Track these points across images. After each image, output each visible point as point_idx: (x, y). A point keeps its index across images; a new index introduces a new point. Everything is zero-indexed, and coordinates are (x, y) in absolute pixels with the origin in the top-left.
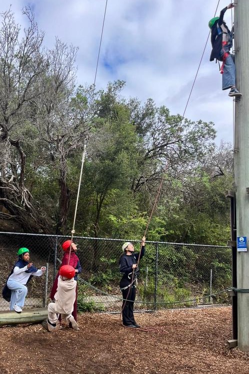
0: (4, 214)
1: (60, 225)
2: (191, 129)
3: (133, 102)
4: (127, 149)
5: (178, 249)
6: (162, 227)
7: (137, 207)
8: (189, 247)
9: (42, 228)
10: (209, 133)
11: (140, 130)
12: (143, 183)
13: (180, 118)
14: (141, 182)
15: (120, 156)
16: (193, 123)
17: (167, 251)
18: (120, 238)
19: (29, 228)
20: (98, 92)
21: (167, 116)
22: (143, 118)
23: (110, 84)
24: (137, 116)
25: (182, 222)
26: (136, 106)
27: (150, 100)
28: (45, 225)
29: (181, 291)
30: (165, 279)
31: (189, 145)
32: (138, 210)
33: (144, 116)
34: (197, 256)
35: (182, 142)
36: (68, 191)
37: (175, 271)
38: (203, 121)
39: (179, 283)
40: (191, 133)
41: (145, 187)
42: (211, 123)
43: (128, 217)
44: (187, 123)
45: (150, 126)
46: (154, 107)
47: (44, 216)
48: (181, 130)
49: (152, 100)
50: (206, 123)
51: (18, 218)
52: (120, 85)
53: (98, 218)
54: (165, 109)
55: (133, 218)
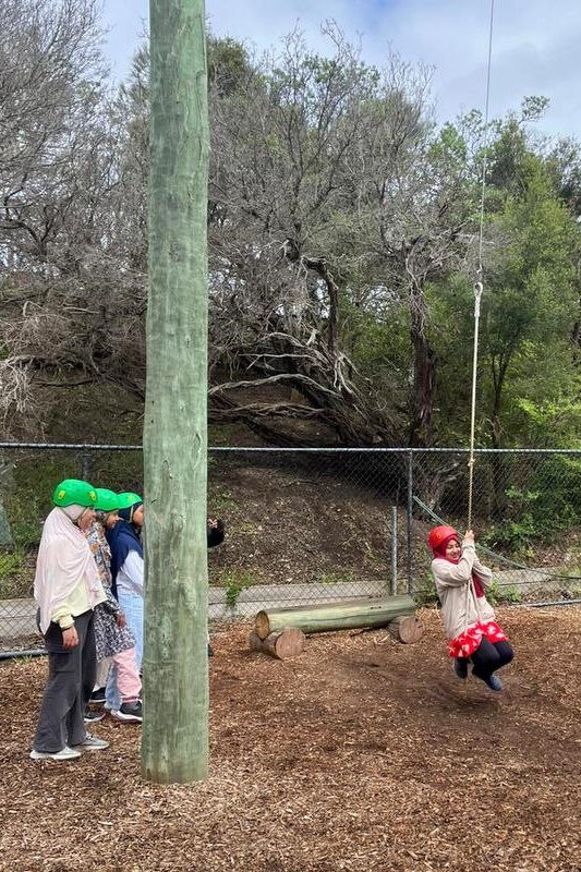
0: (297, 408)
1: (417, 424)
3: (565, 145)
4: (548, 259)
9: (379, 434)
18: (546, 446)
19: (352, 434)
20: (490, 125)
24: (577, 175)
26: (574, 153)
28: (385, 427)
36: (431, 354)
43: (560, 402)
47: (382, 408)
51: (329, 414)
52: (536, 106)
53: (497, 405)
55: (573, 402)
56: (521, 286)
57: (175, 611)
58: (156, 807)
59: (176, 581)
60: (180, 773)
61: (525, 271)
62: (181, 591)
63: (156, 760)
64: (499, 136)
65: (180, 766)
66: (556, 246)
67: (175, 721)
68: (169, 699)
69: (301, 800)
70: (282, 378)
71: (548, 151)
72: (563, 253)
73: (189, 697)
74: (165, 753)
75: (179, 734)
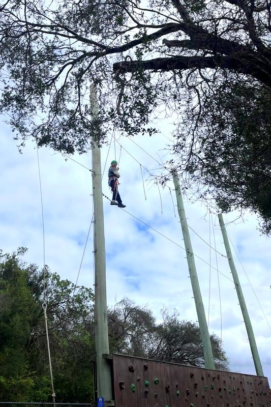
2: (77, 292)
4: (21, 311)
7: (27, 366)
10: (90, 297)
12: (36, 339)
13: (68, 283)
15: (14, 319)
16: (78, 287)
20: (5, 255)
21: (58, 280)
22: (40, 281)
23: (14, 253)
24: (35, 278)
26: (35, 270)
27: (46, 266)
31: (77, 305)
32: (28, 369)
33: (41, 278)
35: (70, 302)
38: (85, 287)
41: (37, 344)
43: (17, 377)
44: (74, 287)
46: (49, 271)
48: (69, 291)
49: (47, 266)
50: (87, 289)
52: (23, 250)
54: (57, 275)
55: (23, 378)
61: (11, 316)
64: (7, 260)
66: (25, 306)
71: (25, 268)
72: (27, 309)
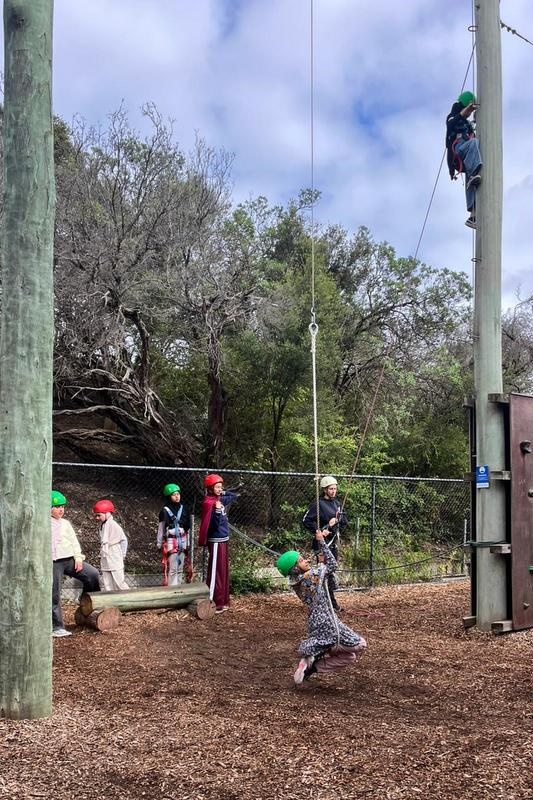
1: (211, 450)
2: (433, 281)
3: (334, 231)
5: (411, 487)
6: (382, 452)
7: (341, 418)
8: (430, 484)
9: (181, 457)
10: (461, 291)
11: (347, 282)
12: (354, 374)
13: (413, 263)
14: (350, 371)
16: (435, 271)
17: (392, 491)
19: (157, 458)
20: (273, 210)
21: (390, 258)
22: (352, 261)
23: (292, 202)
24: (342, 256)
25: (416, 442)
26: (340, 238)
27: (364, 228)
28: (185, 451)
29: (416, 557)
30: (390, 538)
31: (432, 309)
32: (343, 424)
33: (355, 256)
34: (442, 498)
35: (418, 304)
36: (224, 394)
37: (406, 524)
38: (452, 269)
39: (413, 543)
40: (431, 290)
41: (357, 383)
42: (463, 274)
43: (326, 436)
44: (425, 272)
45: (364, 273)
46: (370, 241)
47: (184, 436)
48: (416, 281)
50: (454, 274)
51: (138, 440)
52: (310, 197)
53: (275, 438)
54: (387, 247)
55: (335, 437)
56: (297, 342)
57: (26, 583)
58: (11, 736)
59: (27, 559)
60: (30, 711)
62: (31, 567)
63: (10, 701)
64: (280, 221)
65: (29, 706)
66: (327, 311)
67: (25, 671)
68: (20, 653)
69: (129, 730)
70: (99, 409)
71: (320, 235)
72: (331, 317)
73: (37, 652)
74: (17, 695)
75: (28, 681)
